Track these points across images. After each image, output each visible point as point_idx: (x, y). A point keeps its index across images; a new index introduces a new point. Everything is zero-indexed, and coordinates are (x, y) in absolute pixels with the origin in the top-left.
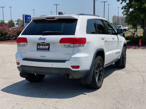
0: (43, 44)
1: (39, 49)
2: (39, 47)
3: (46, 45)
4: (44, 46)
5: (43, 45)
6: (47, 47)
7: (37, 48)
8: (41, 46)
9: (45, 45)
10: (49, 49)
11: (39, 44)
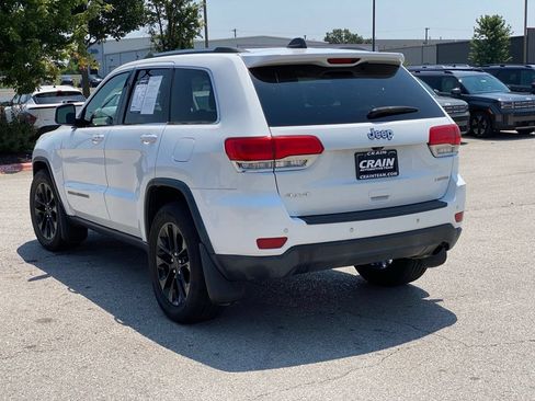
0: (378, 154)
1: (366, 173)
2: (365, 164)
3: (386, 156)
4: (379, 161)
5: (375, 158)
6: (390, 162)
7: (358, 168)
8: (370, 163)
9: (382, 157)
10: (395, 168)
11: (361, 157)
